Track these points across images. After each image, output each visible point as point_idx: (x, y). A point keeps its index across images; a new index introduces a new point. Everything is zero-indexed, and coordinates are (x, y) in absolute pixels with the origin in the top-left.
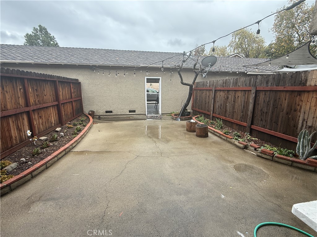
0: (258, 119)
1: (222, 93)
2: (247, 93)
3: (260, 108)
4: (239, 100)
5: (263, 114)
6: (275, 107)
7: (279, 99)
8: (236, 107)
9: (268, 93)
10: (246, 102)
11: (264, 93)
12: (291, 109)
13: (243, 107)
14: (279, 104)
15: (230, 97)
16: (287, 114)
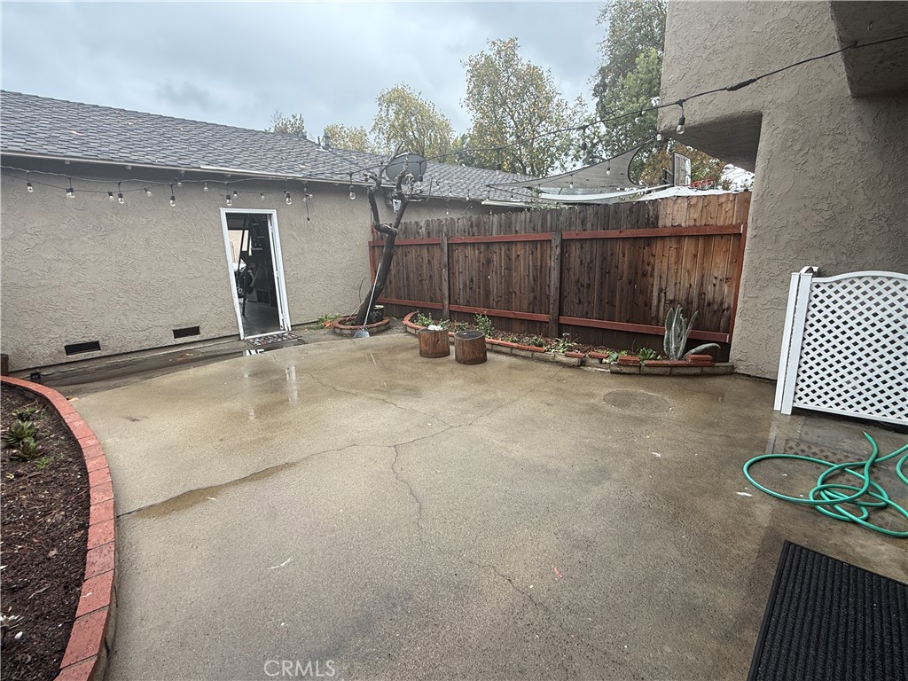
0: (573, 301)
1: (469, 251)
2: (539, 246)
3: (573, 279)
4: (522, 264)
5: (582, 288)
6: (605, 272)
7: (612, 255)
8: (514, 281)
9: (588, 244)
10: (539, 268)
11: (578, 245)
12: (637, 273)
13: (534, 280)
14: (613, 265)
15: (495, 258)
16: (630, 283)
